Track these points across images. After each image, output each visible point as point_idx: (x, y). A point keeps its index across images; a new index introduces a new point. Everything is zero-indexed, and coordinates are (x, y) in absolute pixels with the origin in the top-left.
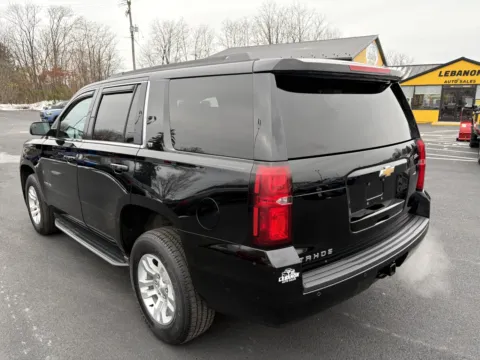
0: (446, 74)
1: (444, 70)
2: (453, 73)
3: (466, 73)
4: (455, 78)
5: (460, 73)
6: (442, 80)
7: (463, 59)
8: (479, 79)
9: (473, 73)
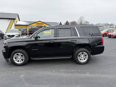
0: (37, 24)
1: (37, 23)
2: (38, 24)
3: (41, 24)
4: (39, 25)
5: (39, 24)
6: (36, 25)
7: (40, 21)
8: (43, 25)
9: (42, 24)
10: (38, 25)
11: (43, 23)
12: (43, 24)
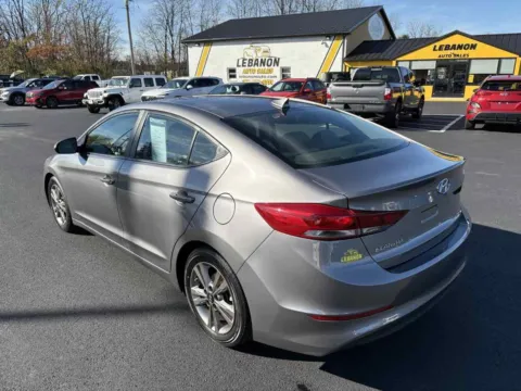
0: (440, 49)
1: (438, 44)
2: (447, 48)
3: (460, 47)
5: (454, 47)
6: (436, 55)
7: (457, 32)
8: (472, 54)
9: (467, 47)
10: (444, 53)
11: (474, 42)
12: (473, 47)
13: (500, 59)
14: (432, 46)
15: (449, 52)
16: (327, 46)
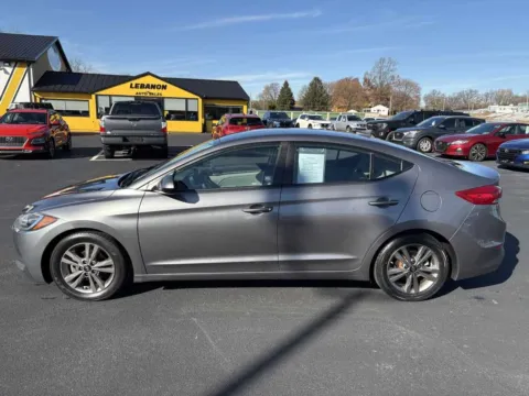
0: (136, 86)
2: (142, 86)
3: (153, 87)
4: (145, 90)
5: (148, 86)
6: (134, 92)
7: (148, 74)
8: (164, 93)
9: (159, 87)
10: (139, 90)
11: (165, 83)
12: (164, 87)
13: (187, 99)
14: (129, 84)
15: (144, 90)
16: (6, 72)
